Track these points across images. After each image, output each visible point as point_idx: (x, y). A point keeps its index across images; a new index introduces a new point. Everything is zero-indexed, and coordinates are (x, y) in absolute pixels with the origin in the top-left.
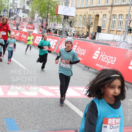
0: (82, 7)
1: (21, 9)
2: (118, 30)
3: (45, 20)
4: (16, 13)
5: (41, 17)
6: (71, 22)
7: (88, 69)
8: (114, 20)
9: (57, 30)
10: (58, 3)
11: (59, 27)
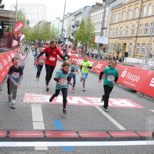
0: (113, 37)
1: (67, 38)
2: (141, 55)
3: (85, 47)
4: (63, 41)
5: (82, 45)
6: (104, 49)
7: (118, 85)
8: (138, 47)
9: (94, 54)
10: (95, 34)
11: (96, 52)
